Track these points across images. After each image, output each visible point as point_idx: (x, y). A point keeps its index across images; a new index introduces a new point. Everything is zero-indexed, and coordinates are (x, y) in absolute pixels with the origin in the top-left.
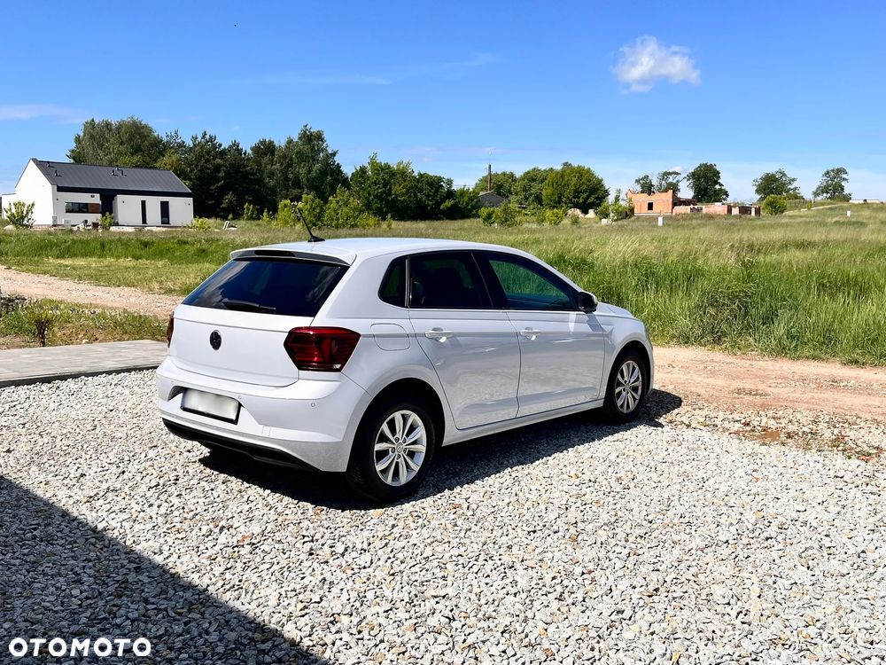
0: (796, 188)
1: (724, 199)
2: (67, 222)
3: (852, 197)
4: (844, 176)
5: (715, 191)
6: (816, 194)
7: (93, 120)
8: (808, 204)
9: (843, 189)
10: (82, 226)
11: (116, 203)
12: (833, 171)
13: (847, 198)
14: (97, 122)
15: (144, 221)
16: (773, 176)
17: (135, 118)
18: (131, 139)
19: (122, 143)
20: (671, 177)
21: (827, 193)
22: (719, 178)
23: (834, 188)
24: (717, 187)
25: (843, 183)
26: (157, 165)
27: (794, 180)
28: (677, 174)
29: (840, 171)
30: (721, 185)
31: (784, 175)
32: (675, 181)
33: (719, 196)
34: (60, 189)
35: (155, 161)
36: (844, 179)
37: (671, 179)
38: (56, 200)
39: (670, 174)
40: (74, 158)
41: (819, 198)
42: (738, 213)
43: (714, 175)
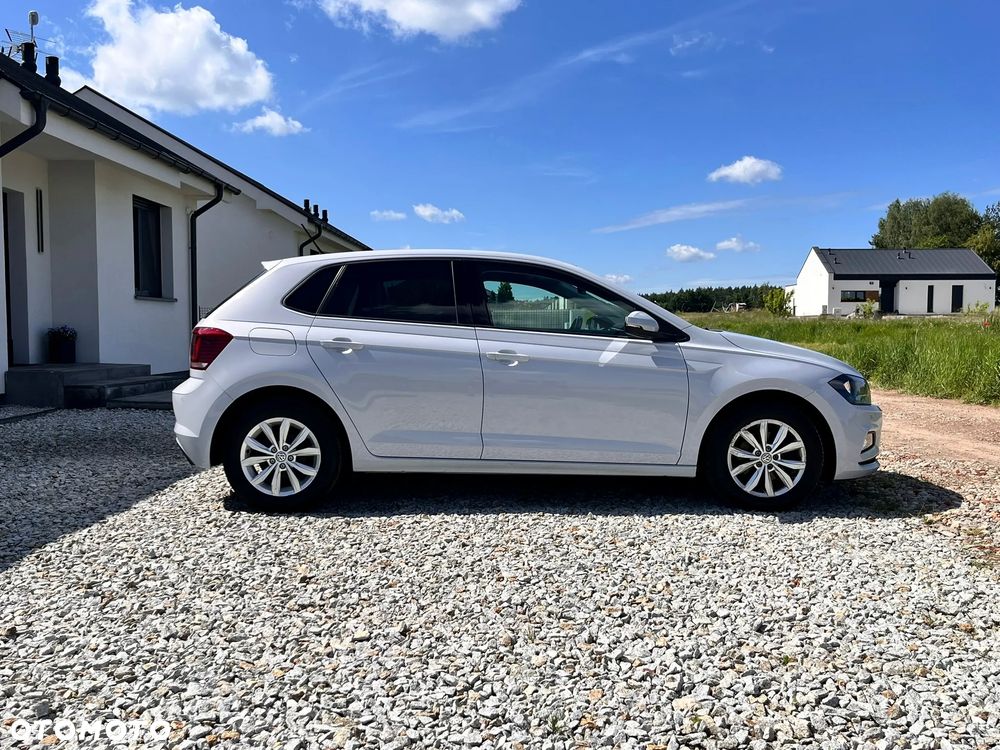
2: (837, 311)
7: (898, 202)
10: (853, 315)
11: (898, 289)
14: (903, 203)
15: (930, 308)
17: (950, 194)
18: (937, 220)
19: (928, 224)
26: (966, 245)
34: (837, 277)
35: (965, 241)
38: (832, 288)
40: (877, 244)
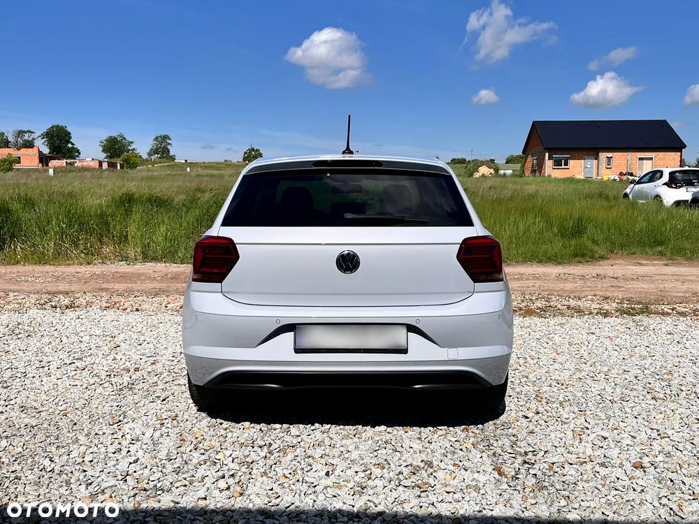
0: (134, 149)
1: (77, 156)
3: (176, 157)
4: (169, 141)
5: (69, 149)
6: (150, 154)
8: (145, 162)
9: (169, 152)
12: (160, 137)
13: (173, 158)
16: (115, 138)
20: (26, 135)
21: (158, 154)
22: (70, 138)
23: (162, 149)
24: (70, 145)
25: (169, 147)
27: (132, 142)
28: (32, 132)
29: (166, 137)
30: (73, 144)
31: (124, 138)
32: (30, 139)
33: (72, 153)
36: (169, 144)
37: (26, 137)
39: (25, 132)
41: (153, 157)
42: (107, 167)
43: (66, 135)
